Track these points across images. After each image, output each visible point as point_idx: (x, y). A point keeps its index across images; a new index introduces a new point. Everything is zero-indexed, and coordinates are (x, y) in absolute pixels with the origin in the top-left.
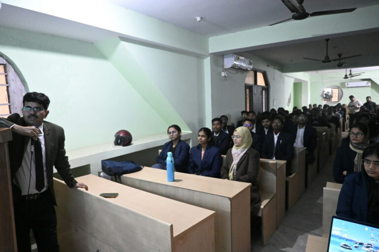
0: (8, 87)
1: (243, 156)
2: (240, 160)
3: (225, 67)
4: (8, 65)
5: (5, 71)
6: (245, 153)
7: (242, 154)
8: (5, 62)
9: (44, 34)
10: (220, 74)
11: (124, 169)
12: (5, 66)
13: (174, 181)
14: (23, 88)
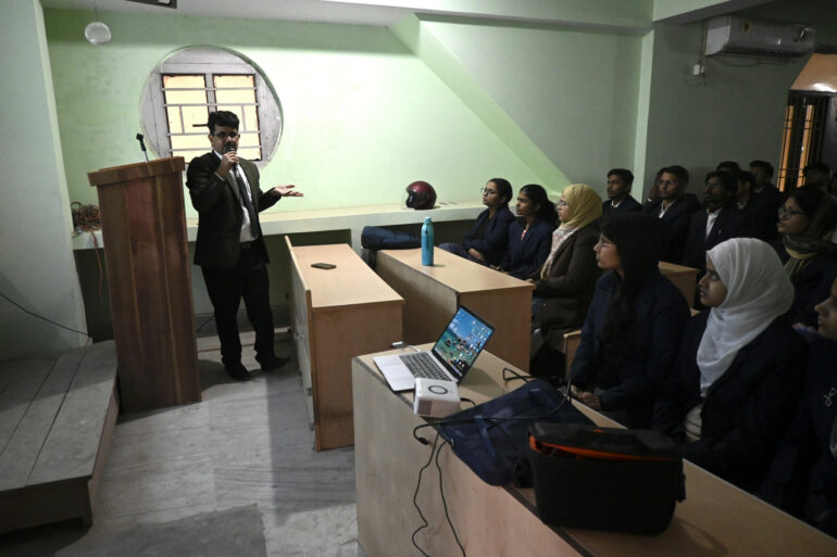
0: (257, 107)
1: (565, 241)
2: (560, 248)
3: (708, 52)
4: (259, 77)
5: (255, 85)
6: (572, 236)
7: (565, 237)
8: (254, 71)
9: (306, 23)
10: (688, 70)
11: (385, 241)
12: (254, 75)
13: (431, 264)
14: (277, 108)
